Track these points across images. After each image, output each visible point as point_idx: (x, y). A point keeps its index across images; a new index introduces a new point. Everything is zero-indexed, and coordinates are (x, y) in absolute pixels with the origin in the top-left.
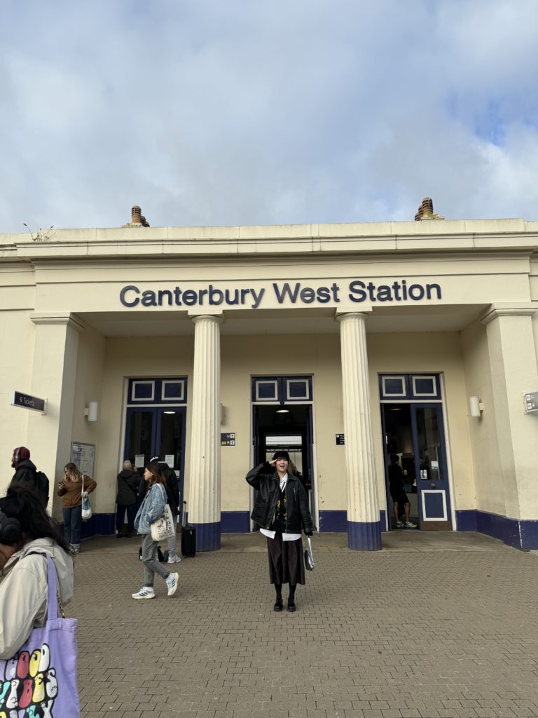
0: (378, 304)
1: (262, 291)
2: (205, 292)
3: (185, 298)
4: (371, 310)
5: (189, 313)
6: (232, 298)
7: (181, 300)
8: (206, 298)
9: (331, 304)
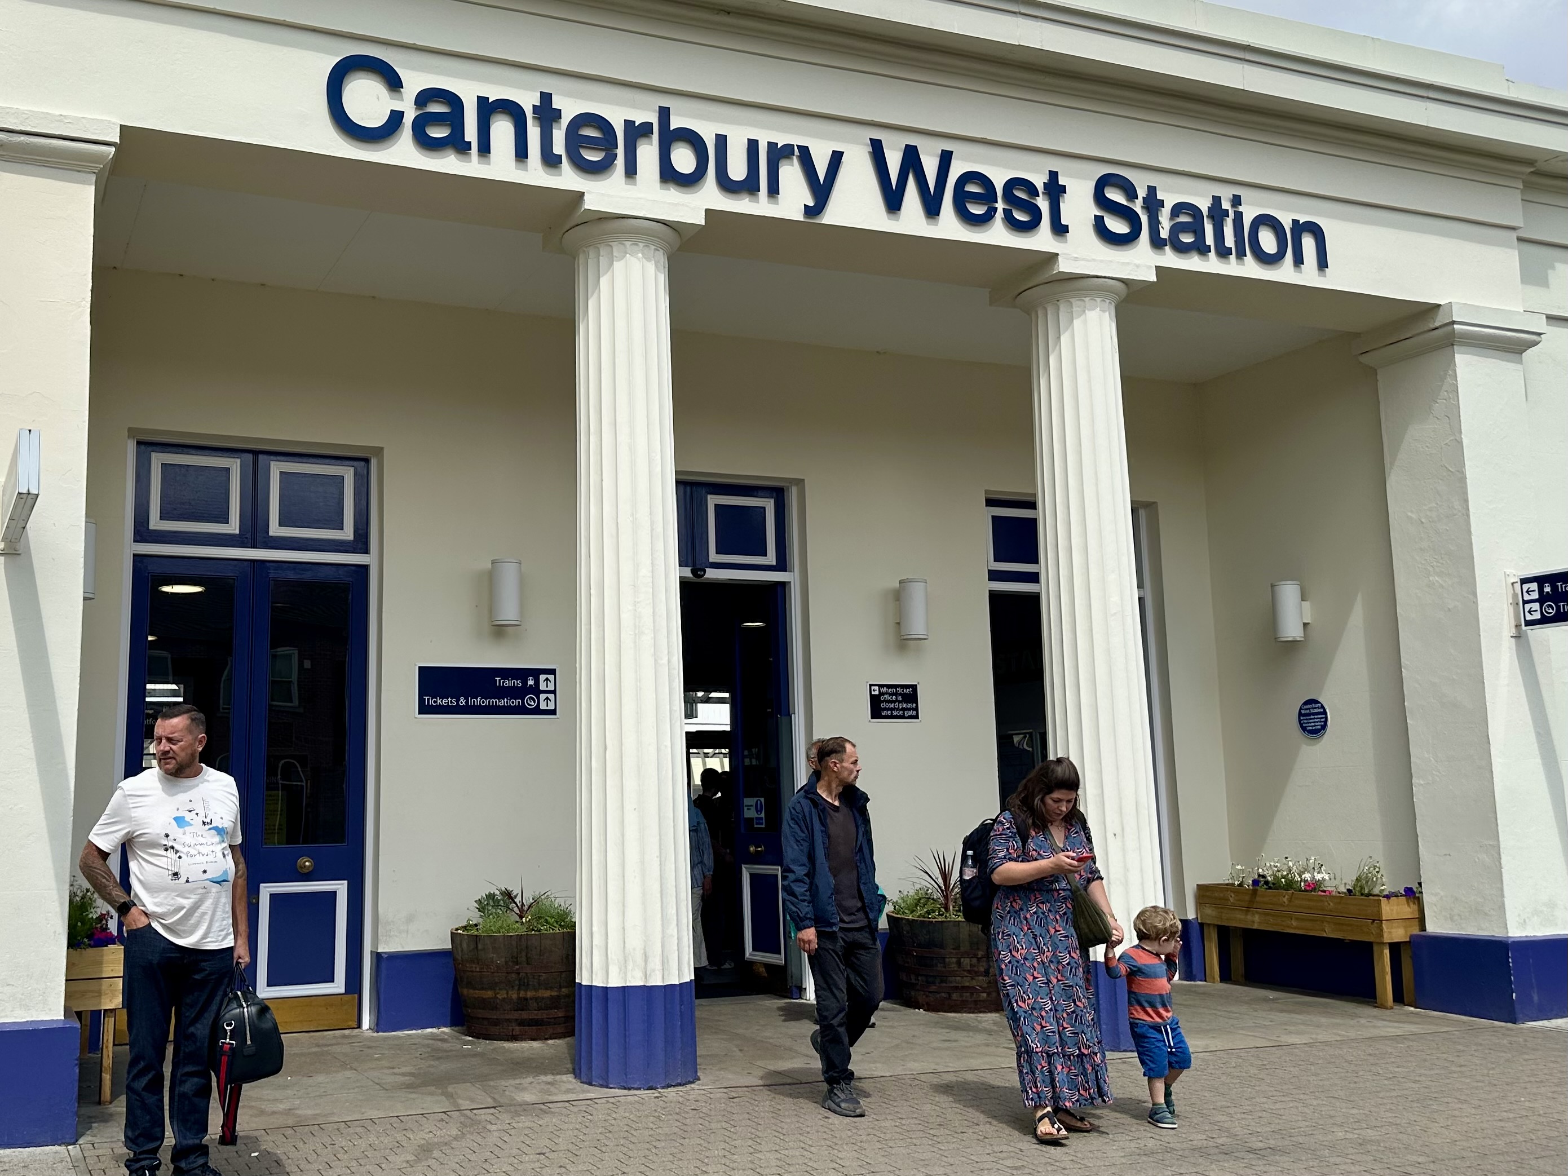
0: (1170, 259)
1: (836, 158)
2: (645, 130)
3: (575, 141)
4: (1153, 278)
5: (590, 203)
6: (737, 170)
7: (559, 147)
8: (648, 153)
9: (1042, 240)
